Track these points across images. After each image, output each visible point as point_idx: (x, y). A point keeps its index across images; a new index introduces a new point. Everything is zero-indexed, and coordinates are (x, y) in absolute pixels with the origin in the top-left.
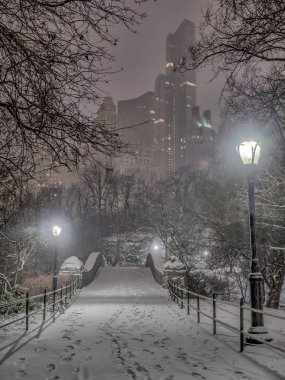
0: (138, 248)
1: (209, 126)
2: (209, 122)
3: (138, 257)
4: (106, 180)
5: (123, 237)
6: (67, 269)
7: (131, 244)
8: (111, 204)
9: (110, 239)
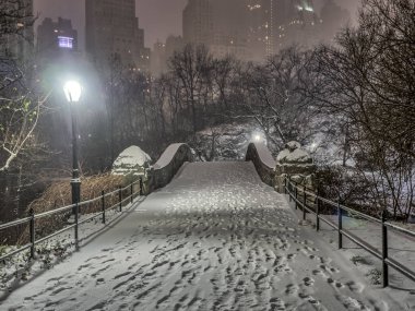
0: (236, 142)
1: (310, 9)
2: (311, 5)
3: (236, 151)
4: (197, 68)
5: (218, 130)
6: (123, 166)
7: (228, 137)
8: (205, 95)
9: (204, 133)
